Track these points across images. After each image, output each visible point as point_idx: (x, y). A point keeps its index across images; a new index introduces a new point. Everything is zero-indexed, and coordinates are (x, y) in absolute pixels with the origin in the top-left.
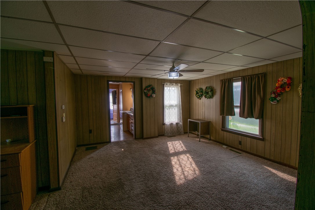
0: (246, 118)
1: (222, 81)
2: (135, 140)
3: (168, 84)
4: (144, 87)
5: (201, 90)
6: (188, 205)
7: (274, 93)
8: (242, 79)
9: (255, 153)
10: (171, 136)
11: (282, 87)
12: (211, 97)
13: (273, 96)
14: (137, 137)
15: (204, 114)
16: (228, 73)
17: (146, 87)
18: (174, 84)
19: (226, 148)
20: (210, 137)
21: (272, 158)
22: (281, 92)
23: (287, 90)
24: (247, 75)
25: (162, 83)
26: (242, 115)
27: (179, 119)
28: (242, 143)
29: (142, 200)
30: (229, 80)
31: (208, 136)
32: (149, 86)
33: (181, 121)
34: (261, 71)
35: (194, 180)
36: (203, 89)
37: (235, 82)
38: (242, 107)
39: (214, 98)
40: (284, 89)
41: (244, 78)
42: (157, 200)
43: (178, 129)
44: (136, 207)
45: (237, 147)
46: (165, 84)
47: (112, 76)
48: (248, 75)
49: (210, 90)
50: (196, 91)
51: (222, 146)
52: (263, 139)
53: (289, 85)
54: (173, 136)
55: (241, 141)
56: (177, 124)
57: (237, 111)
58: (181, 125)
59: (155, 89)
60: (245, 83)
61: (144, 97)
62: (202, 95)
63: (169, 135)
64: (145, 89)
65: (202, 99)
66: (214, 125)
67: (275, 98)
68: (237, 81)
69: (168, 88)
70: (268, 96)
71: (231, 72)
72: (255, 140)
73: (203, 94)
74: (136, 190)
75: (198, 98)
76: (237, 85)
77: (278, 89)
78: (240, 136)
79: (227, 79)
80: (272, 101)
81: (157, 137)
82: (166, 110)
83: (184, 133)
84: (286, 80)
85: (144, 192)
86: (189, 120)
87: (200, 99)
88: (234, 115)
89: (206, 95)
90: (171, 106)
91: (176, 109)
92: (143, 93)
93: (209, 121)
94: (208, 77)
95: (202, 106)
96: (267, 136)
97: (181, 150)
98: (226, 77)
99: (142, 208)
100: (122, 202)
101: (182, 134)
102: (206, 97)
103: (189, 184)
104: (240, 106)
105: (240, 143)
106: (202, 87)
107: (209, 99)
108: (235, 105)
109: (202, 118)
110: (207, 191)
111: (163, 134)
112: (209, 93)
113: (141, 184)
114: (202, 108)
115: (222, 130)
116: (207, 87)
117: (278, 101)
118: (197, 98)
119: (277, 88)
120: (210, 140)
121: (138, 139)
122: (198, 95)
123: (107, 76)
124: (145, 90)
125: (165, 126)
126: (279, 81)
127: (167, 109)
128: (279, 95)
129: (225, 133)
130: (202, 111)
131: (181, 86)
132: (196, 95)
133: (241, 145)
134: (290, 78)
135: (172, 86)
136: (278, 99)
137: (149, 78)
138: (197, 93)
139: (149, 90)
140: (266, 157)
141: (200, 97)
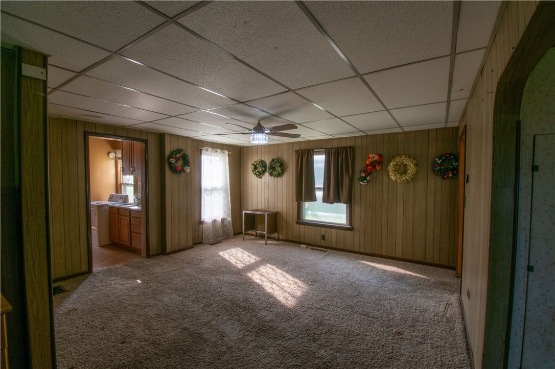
0: (332, 204)
1: (297, 152)
2: (147, 259)
3: (210, 149)
4: (167, 152)
5: (262, 163)
6: (321, 325)
7: (364, 172)
8: (325, 152)
9: (342, 248)
10: (214, 243)
11: (373, 165)
12: (280, 175)
13: (363, 175)
14: (151, 253)
15: (268, 201)
16: (305, 141)
17: (171, 153)
18: (219, 151)
19: (306, 247)
20: (278, 236)
21: (362, 250)
22: (371, 171)
23: (378, 168)
24: (332, 147)
25: (199, 146)
26: (326, 199)
27: (225, 212)
28: (326, 237)
29: (253, 344)
30: (308, 152)
31: (276, 235)
32: (179, 151)
33: (228, 215)
34: (348, 144)
35: (305, 296)
36: (265, 163)
37: (316, 155)
38: (326, 189)
39: (285, 176)
40: (374, 167)
41: (328, 150)
42: (277, 334)
43: (223, 229)
44: (253, 356)
45: (319, 244)
46: (205, 150)
47: (96, 124)
48: (334, 147)
49: (279, 164)
50: (253, 164)
51: (300, 246)
52: (351, 229)
53: (379, 162)
54: (219, 243)
55: (324, 235)
56: (223, 220)
57: (319, 194)
58: (229, 221)
59: (189, 157)
60: (329, 157)
61: (168, 172)
62: (264, 172)
63: (212, 240)
64: (170, 157)
65: (263, 178)
66: (285, 216)
67: (365, 178)
68: (319, 153)
69: (210, 157)
70: (357, 176)
71: (310, 141)
72: (342, 231)
73: (265, 170)
74: (232, 334)
75: (257, 176)
76: (319, 160)
77: (369, 168)
78: (323, 229)
79: (305, 150)
80: (362, 181)
81: (191, 247)
82: (206, 196)
83: (235, 235)
84: (376, 158)
85: (248, 333)
86: (244, 212)
87: (261, 178)
88: (315, 200)
89: (272, 172)
90: (214, 190)
91: (222, 194)
92: (166, 164)
93: (276, 211)
94: (274, 144)
95: (263, 189)
96: (356, 225)
97: (253, 261)
98: (303, 147)
99: (264, 354)
100: (225, 358)
101: (231, 236)
102: (271, 174)
103: (301, 301)
104: (324, 188)
105: (323, 238)
106: (263, 159)
107: (276, 178)
108: (316, 187)
109: (263, 207)
110: (329, 303)
111: (200, 241)
112: (277, 168)
113: (231, 324)
114: (263, 192)
115: (298, 223)
116: (273, 160)
117: (368, 181)
118: (255, 176)
119: (367, 166)
120: (278, 240)
121: (153, 256)
122: (258, 172)
123: (85, 122)
124: (171, 159)
125: (204, 225)
126: (369, 158)
127: (208, 195)
128: (369, 174)
129: (302, 226)
130: (263, 196)
131: (229, 154)
132: (253, 171)
133: (324, 240)
134: (380, 156)
135: (214, 154)
136: (368, 178)
137: (178, 136)
138: (256, 168)
139: (177, 160)
140: (355, 250)
141: (260, 175)
